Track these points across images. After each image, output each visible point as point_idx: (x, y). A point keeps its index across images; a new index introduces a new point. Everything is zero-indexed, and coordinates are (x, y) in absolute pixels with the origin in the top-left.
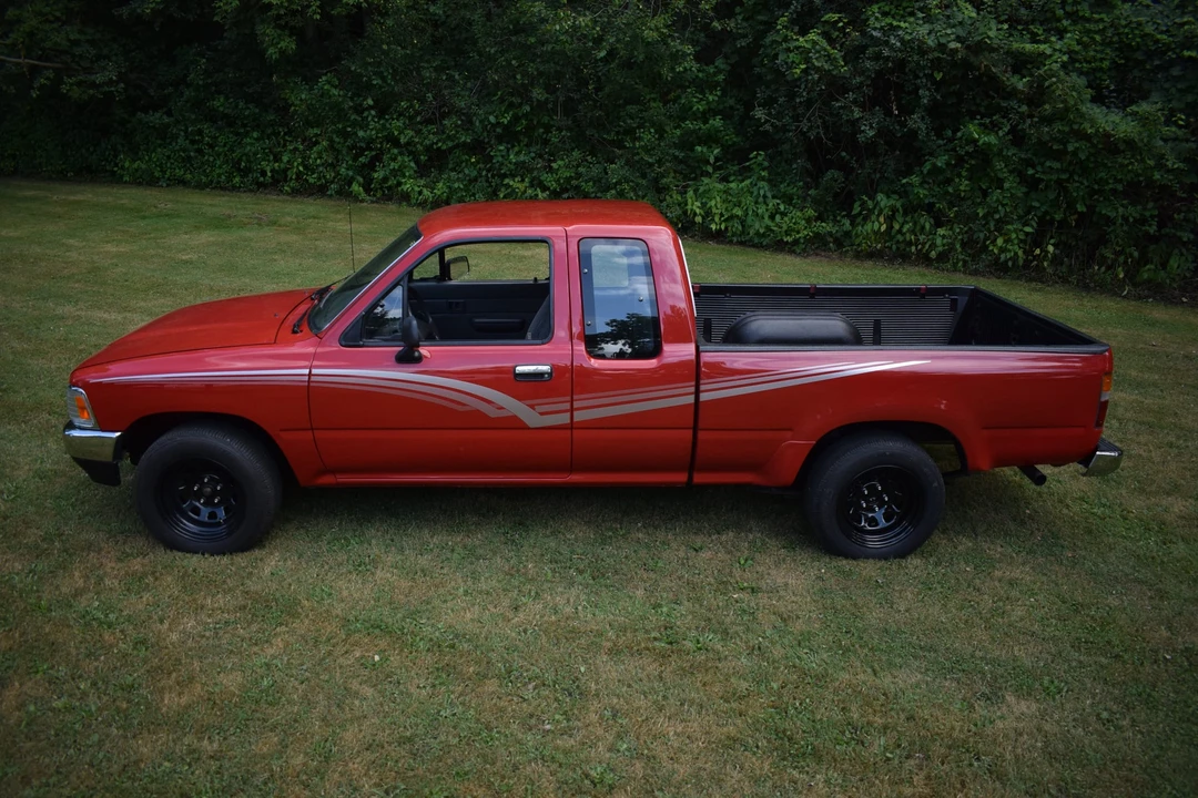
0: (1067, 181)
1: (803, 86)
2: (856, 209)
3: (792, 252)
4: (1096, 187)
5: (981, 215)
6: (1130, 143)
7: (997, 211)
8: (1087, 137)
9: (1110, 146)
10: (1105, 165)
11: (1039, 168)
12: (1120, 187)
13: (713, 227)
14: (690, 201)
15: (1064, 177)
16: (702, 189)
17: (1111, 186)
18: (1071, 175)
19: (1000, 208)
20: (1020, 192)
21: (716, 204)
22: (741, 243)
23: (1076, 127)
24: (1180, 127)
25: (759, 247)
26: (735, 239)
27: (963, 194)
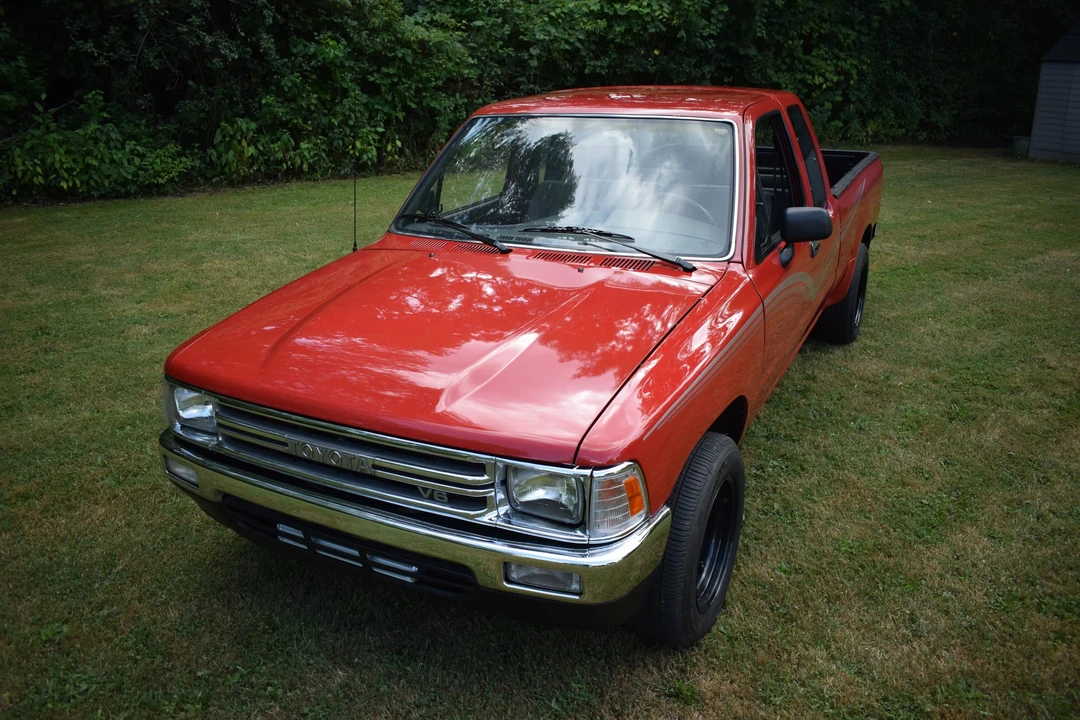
0: (397, 84)
1: (141, 12)
2: (218, 138)
3: (165, 194)
4: (420, 86)
5: (336, 124)
6: (439, 45)
7: (350, 117)
8: (407, 44)
9: (424, 49)
10: (423, 67)
11: (375, 74)
12: (440, 83)
13: (64, 185)
14: (19, 161)
15: (396, 80)
16: (27, 145)
17: (433, 84)
18: (400, 80)
19: (353, 115)
20: (364, 98)
21: (59, 157)
22: (102, 197)
23: (399, 36)
24: (463, 31)
25: (127, 195)
26: (95, 194)
27: (312, 108)
